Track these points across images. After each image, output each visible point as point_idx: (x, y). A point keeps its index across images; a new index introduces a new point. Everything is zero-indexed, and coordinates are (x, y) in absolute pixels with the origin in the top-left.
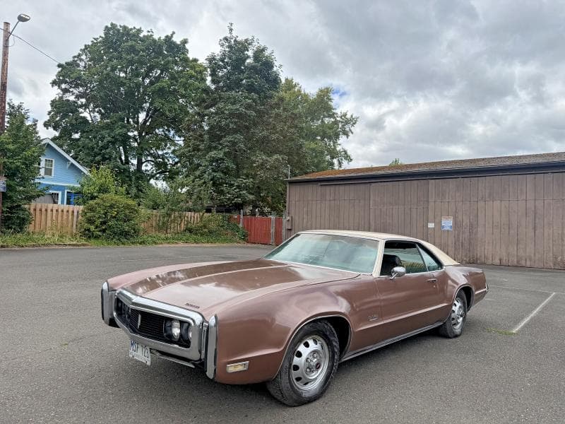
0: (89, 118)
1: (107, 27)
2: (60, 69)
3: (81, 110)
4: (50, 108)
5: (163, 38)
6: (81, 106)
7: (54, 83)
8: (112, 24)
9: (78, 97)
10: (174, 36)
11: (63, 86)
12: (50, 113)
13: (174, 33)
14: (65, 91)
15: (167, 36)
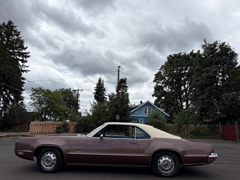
0: (167, 91)
1: (168, 57)
2: (155, 76)
3: (164, 88)
4: (154, 90)
5: (189, 53)
6: (164, 87)
7: (154, 81)
8: (169, 55)
9: (163, 84)
10: (193, 51)
11: (157, 81)
12: (154, 91)
13: (193, 50)
14: (158, 83)
15: (191, 52)
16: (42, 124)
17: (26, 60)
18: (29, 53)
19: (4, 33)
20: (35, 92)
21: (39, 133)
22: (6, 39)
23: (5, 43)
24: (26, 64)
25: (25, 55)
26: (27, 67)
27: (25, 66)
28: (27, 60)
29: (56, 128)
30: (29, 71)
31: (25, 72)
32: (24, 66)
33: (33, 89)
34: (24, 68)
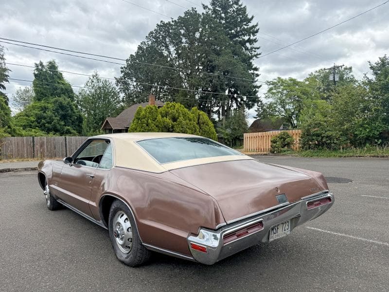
16: (259, 137)
17: (254, 38)
18: (256, 26)
19: (219, 7)
20: (272, 86)
21: (256, 149)
22: (223, 15)
23: (223, 22)
24: (256, 45)
25: (253, 31)
26: (258, 48)
27: (255, 48)
28: (256, 38)
29: (271, 141)
30: (260, 54)
31: (254, 58)
32: (253, 49)
33: (269, 82)
34: (255, 51)
